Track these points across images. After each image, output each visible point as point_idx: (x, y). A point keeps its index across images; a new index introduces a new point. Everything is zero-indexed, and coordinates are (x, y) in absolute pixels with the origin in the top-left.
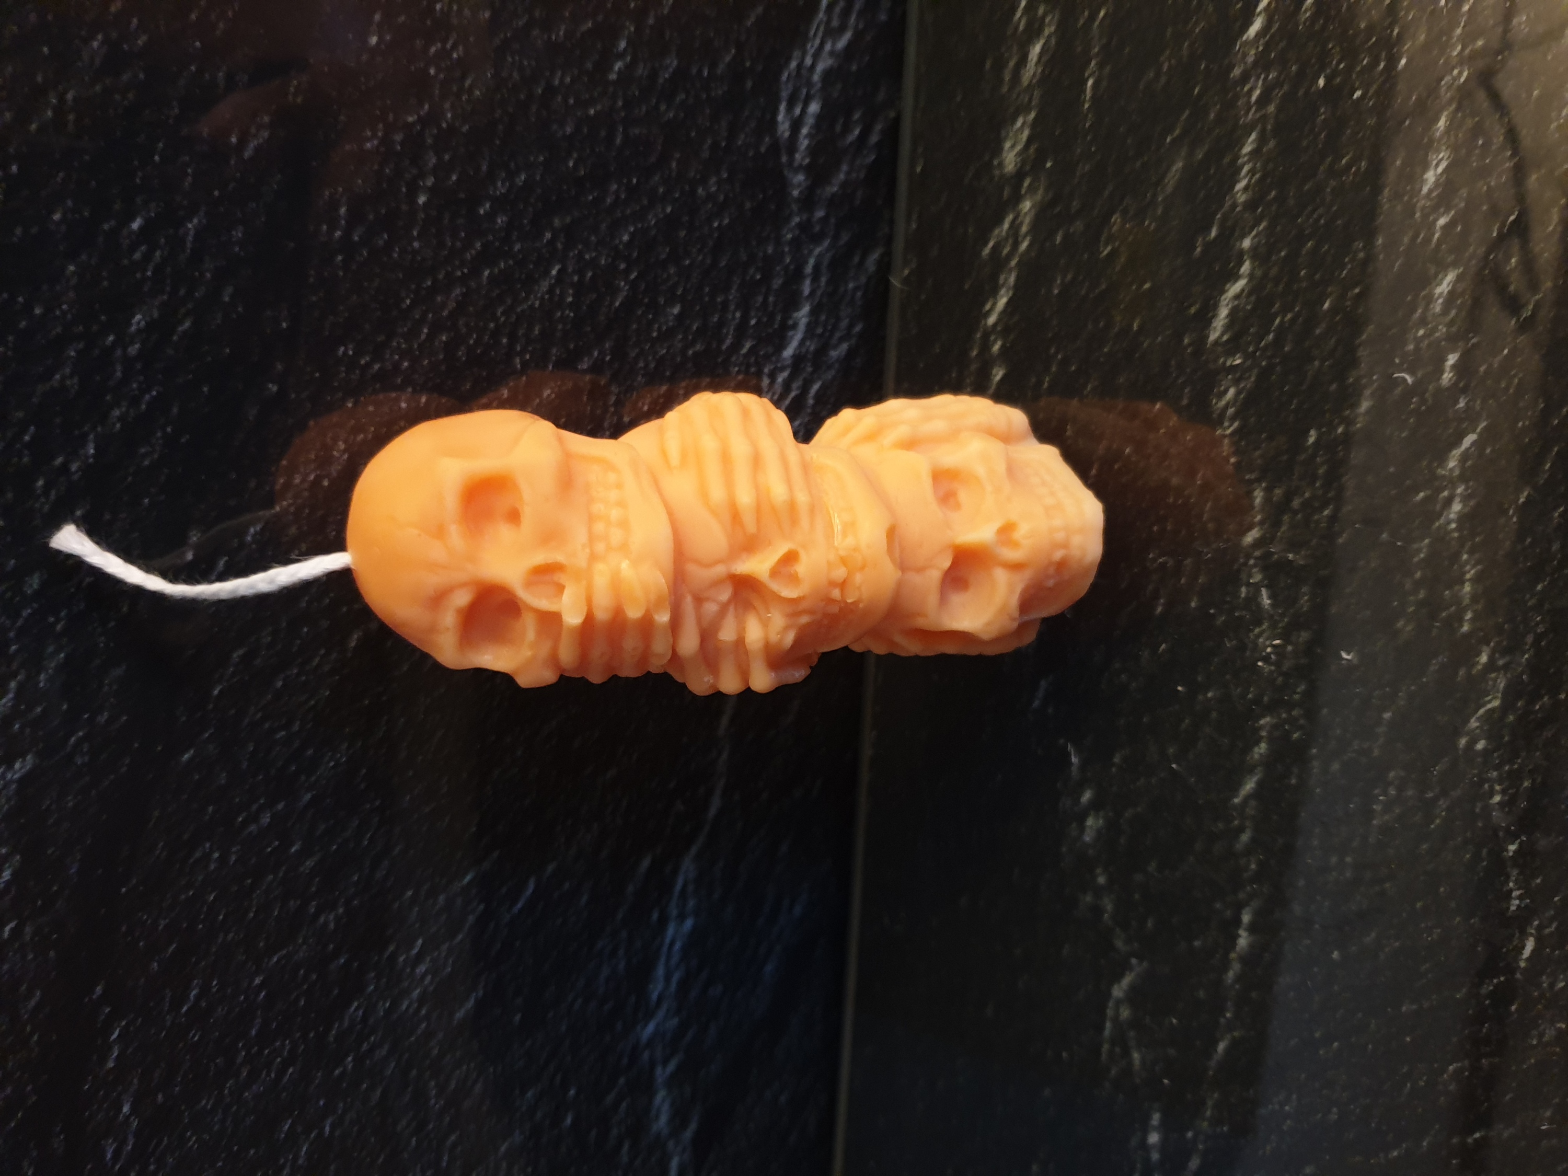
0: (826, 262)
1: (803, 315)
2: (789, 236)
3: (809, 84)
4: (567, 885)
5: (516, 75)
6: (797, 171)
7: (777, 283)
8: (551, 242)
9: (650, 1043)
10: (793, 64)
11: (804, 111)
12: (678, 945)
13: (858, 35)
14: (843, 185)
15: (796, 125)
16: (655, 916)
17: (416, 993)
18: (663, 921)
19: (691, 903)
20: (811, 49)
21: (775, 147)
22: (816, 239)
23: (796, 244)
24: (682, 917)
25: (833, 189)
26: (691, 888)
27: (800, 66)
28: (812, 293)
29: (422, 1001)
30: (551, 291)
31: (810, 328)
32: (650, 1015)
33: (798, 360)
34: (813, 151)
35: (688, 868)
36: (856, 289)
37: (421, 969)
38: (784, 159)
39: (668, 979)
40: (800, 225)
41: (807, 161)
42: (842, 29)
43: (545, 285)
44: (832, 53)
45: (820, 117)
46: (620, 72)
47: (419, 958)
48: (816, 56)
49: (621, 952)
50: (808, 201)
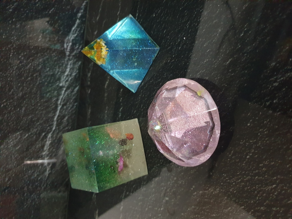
0: (72, 63)
1: (68, 70)
2: (66, 60)
3: (70, 41)
4: (32, 136)
5: (24, 41)
6: (68, 52)
7: (64, 66)
8: (30, 61)
9: (44, 155)
10: (67, 38)
11: (69, 45)
12: (48, 144)
13: (78, 34)
14: (75, 54)
15: (67, 46)
16: (45, 140)
17: (11, 146)
18: (46, 141)
19: (50, 139)
20: (70, 36)
21: (64, 49)
22: (70, 60)
23: (67, 61)
24: (49, 141)
25: (73, 54)
26: (50, 138)
27: (68, 39)
28: (70, 67)
29: (12, 146)
30: (30, 66)
31: (69, 72)
32: (44, 151)
33: (67, 75)
34: (70, 50)
35: (50, 135)
36: (77, 67)
37: (11, 143)
38: (65, 50)
39: (47, 147)
40: (68, 59)
41: (69, 51)
42: (75, 34)
43: (29, 66)
44: (74, 37)
45: (71, 45)
46: (40, 40)
47: (11, 142)
48: (71, 37)
49: (40, 144)
50: (69, 56)
